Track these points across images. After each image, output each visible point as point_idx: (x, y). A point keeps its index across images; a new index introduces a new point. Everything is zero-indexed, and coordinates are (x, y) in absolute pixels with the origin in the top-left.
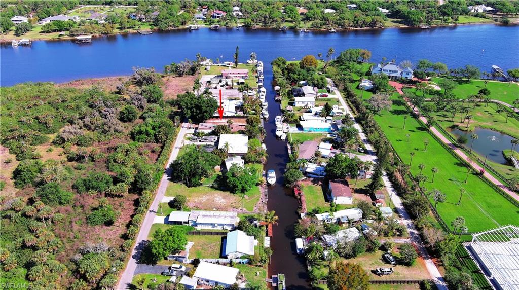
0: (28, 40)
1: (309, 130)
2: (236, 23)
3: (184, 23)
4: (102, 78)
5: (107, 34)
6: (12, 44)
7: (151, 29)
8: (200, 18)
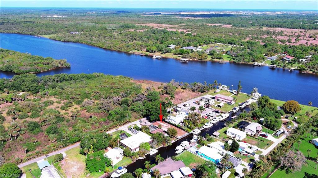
0: (160, 56)
1: (201, 154)
2: (292, 66)
3: (254, 61)
4: (155, 81)
5: (201, 60)
6: (153, 57)
7: (230, 61)
8: (272, 59)
